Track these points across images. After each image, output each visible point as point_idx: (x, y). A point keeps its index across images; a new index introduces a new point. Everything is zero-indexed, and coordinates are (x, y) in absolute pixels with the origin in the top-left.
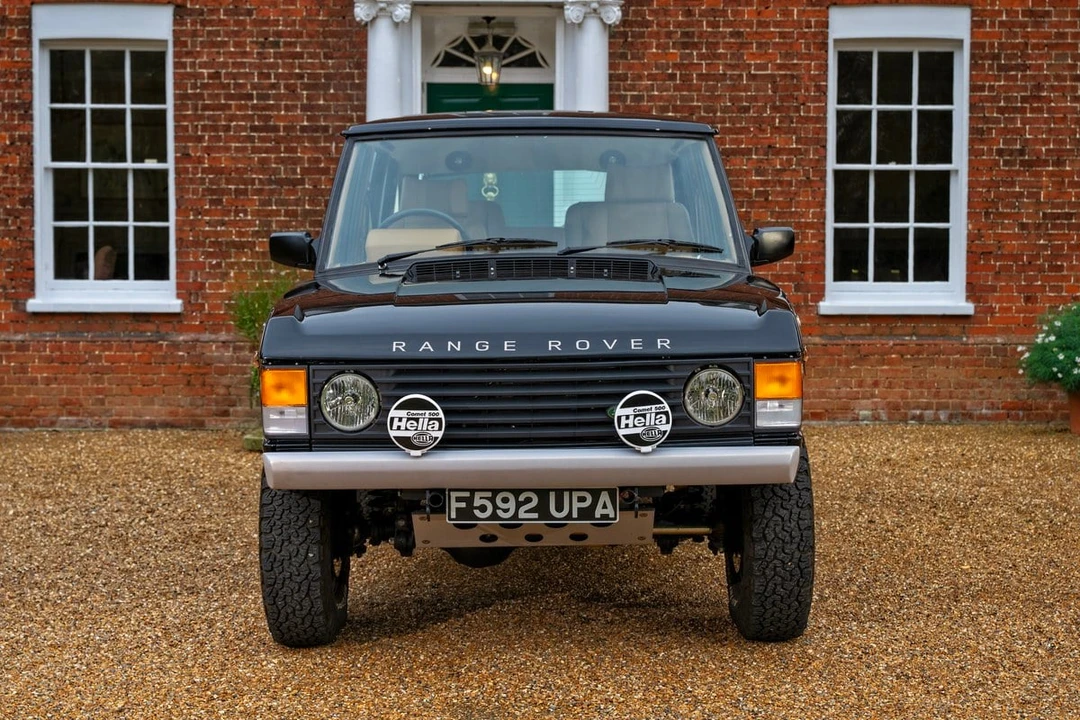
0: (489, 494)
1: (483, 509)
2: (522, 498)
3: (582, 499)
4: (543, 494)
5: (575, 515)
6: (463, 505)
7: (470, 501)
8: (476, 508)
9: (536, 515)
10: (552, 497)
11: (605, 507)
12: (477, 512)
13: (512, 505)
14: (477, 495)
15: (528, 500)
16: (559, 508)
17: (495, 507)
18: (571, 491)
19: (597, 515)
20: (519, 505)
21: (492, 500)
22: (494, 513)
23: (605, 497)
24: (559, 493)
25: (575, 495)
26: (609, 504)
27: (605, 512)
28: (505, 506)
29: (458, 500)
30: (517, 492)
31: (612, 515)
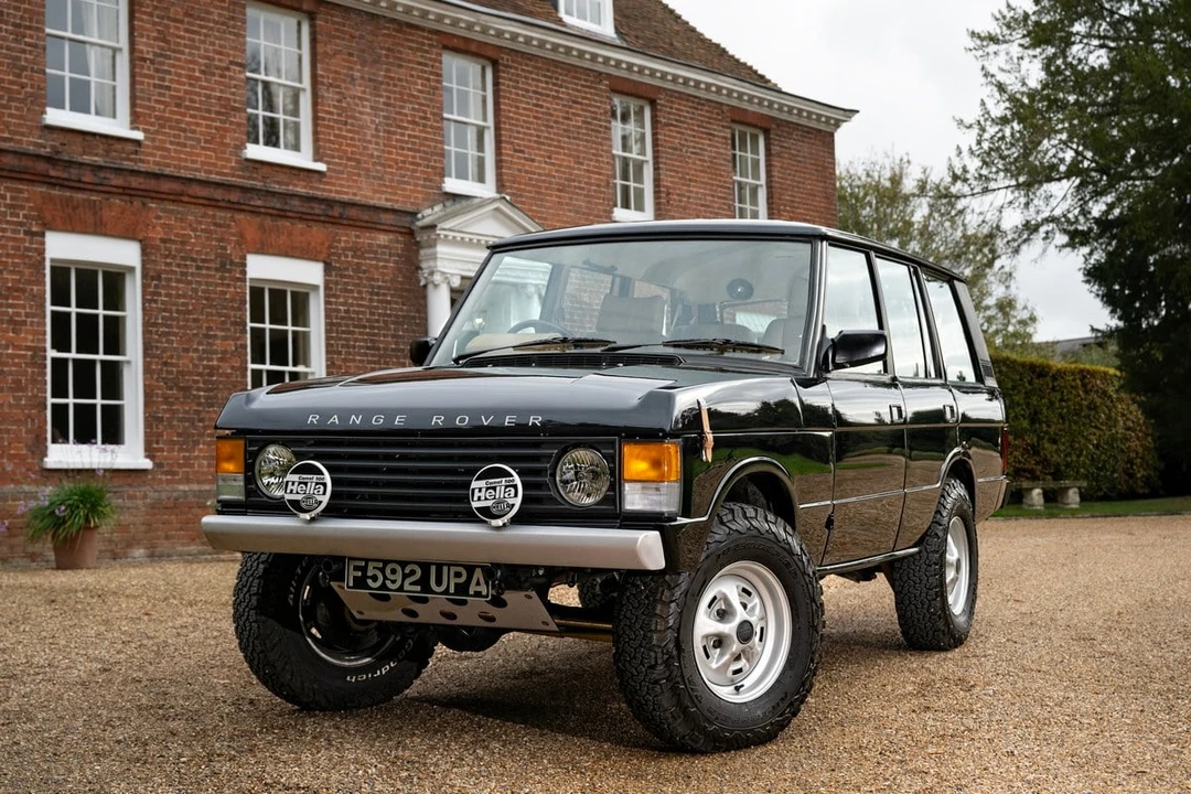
0: (381, 565)
1: (375, 578)
2: (407, 571)
3: (458, 575)
4: (425, 566)
5: (452, 590)
6: (360, 574)
7: (364, 570)
8: (369, 577)
9: (418, 588)
10: (433, 569)
11: (478, 584)
12: (370, 582)
13: (398, 576)
14: (371, 565)
15: (413, 573)
16: (439, 583)
17: (385, 578)
18: (449, 565)
19: (471, 592)
20: (405, 576)
21: (382, 570)
22: (384, 583)
23: (478, 574)
24: (439, 567)
25: (453, 569)
26: (482, 581)
27: (478, 589)
28: (392, 577)
29: (356, 568)
30: (403, 564)
31: (484, 593)
